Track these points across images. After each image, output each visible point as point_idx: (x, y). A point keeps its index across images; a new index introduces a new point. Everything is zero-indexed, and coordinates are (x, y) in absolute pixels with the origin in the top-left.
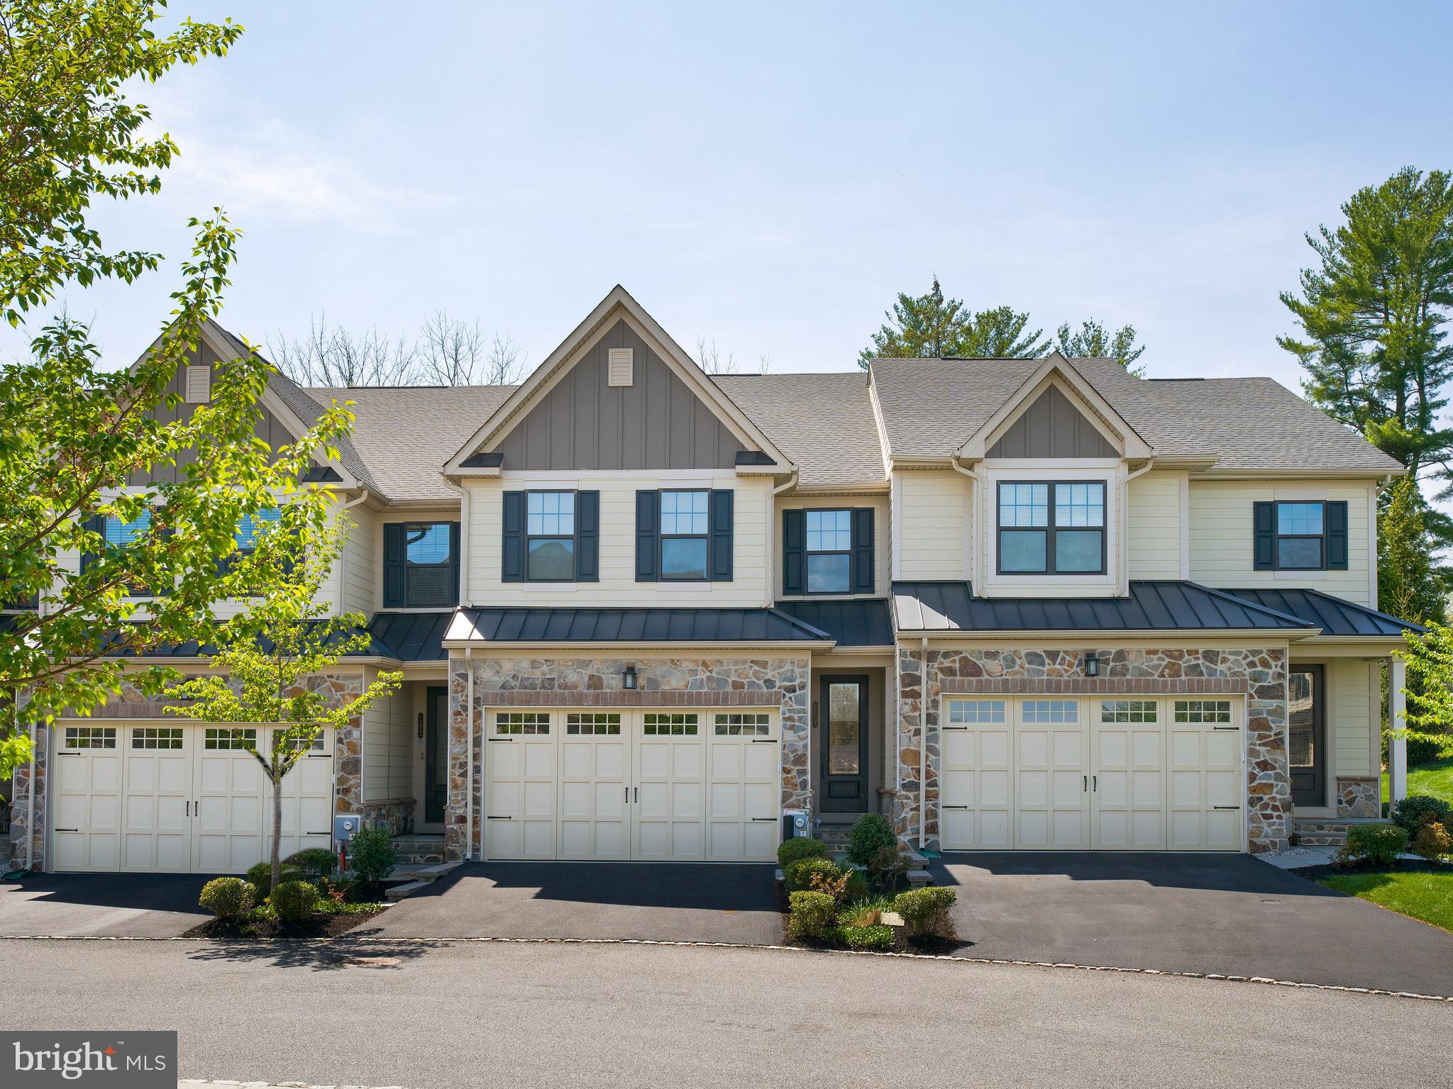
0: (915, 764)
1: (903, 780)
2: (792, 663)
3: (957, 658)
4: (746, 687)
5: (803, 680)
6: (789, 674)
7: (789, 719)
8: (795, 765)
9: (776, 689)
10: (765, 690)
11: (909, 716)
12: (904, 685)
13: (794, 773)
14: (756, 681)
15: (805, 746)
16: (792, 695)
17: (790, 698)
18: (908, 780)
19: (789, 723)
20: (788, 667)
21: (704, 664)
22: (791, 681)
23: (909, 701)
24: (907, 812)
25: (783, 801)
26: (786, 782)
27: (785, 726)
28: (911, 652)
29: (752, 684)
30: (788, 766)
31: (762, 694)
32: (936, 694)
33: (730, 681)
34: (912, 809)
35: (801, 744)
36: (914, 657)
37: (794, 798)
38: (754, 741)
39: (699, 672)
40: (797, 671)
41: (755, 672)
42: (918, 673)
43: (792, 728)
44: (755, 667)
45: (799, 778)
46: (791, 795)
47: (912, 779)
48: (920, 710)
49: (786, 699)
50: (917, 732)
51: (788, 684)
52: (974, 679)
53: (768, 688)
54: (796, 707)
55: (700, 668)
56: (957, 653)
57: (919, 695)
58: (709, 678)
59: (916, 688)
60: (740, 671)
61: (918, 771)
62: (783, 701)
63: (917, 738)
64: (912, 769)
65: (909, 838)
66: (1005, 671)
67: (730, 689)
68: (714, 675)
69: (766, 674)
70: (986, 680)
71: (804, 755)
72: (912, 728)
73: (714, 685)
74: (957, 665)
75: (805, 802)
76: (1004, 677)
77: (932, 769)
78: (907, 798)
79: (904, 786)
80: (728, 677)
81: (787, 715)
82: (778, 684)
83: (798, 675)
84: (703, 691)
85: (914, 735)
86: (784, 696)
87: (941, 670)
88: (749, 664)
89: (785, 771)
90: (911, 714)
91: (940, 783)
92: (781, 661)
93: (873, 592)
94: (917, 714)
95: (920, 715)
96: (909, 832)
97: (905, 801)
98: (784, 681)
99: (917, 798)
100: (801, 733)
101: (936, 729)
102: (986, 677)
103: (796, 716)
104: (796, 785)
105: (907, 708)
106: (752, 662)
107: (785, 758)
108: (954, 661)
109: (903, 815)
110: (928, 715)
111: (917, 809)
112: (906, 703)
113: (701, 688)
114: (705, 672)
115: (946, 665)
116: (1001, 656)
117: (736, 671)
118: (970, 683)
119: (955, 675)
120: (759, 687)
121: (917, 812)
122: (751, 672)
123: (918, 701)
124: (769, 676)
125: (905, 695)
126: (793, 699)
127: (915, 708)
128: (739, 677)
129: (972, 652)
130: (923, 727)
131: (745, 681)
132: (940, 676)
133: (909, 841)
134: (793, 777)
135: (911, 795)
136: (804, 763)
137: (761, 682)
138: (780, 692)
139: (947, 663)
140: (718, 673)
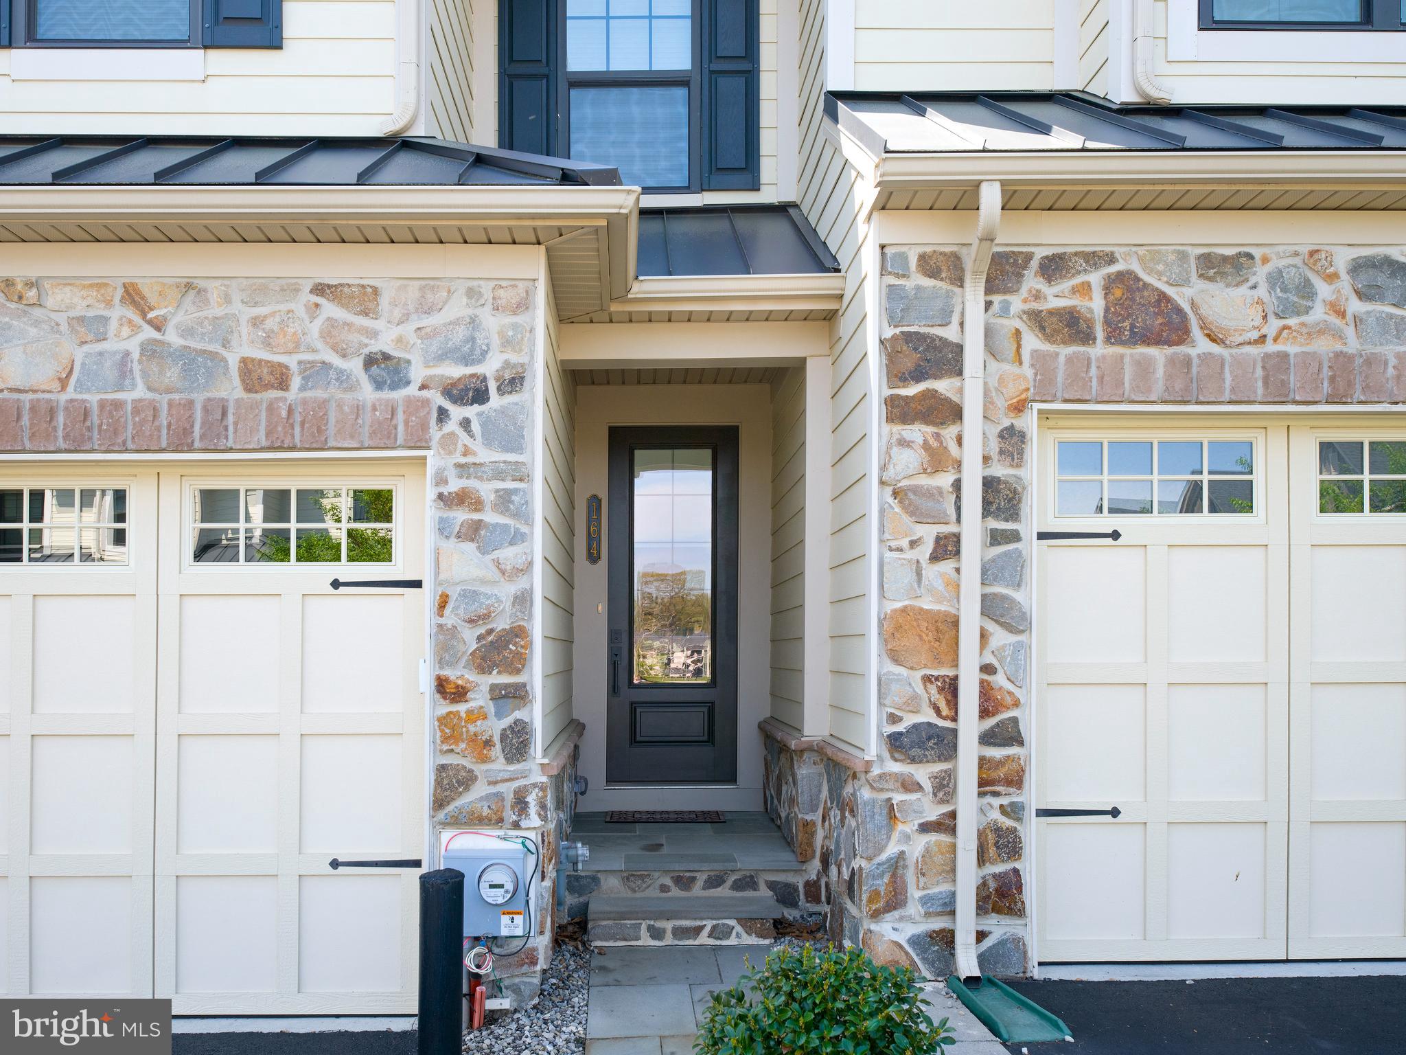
0: (938, 661)
1: (894, 719)
2: (471, 293)
3: (1096, 278)
4: (296, 382)
5: (514, 358)
6: (460, 334)
7: (461, 499)
8: (483, 669)
9: (412, 390)
10: (367, 392)
11: (916, 490)
12: (896, 375)
13: (479, 699)
14: (336, 361)
15: (523, 600)
16: (471, 411)
17: (466, 424)
18: (909, 720)
19: (461, 516)
20: (457, 308)
21: (133, 296)
22: (467, 360)
23: (917, 432)
24: (907, 838)
25: (439, 803)
26: (449, 730)
27: (443, 529)
28: (923, 258)
29: (316, 372)
30: (458, 674)
31: (358, 409)
32: (1019, 408)
33: (233, 361)
34: (925, 828)
35: (507, 590)
36: (933, 273)
37: (480, 790)
38: (336, 584)
39: (113, 325)
40: (492, 323)
41: (330, 331)
42: (950, 333)
43: (472, 532)
44: (330, 309)
45: (499, 715)
46: (468, 780)
47: (928, 716)
48: (958, 465)
49: (452, 426)
50: (947, 548)
51: (456, 371)
52: (1158, 355)
53: (379, 385)
54: (485, 455)
55: (119, 312)
56: (1095, 259)
57: (956, 413)
58: (151, 351)
59: (943, 386)
60: (271, 324)
61: (951, 688)
62: (435, 433)
63: (947, 566)
64: (927, 679)
65: (911, 930)
66: (1274, 324)
67: (231, 389)
68: (172, 337)
69: (374, 334)
70: (1205, 358)
71: (519, 633)
72: (928, 533)
73: (172, 374)
74: (1096, 305)
75: (521, 804)
76: (1270, 347)
77: (1000, 680)
78: (910, 786)
79: (896, 743)
80: (226, 344)
81: (454, 485)
82: (418, 373)
83: (496, 341)
84: (128, 396)
85: (934, 558)
86: (443, 414)
87: (1038, 320)
88: (307, 297)
89: (447, 690)
90: (924, 481)
91: (1030, 729)
92: (430, 285)
93: (755, 187)
94: (945, 480)
95: (957, 485)
96: (913, 908)
97: (898, 798)
98: (442, 357)
99: (945, 787)
100: (510, 555)
101: (1015, 537)
102: (1201, 345)
103: (487, 490)
104: (488, 743)
105: (908, 461)
106: (320, 289)
107: (445, 641)
108: (1085, 289)
109: (892, 850)
110: (989, 484)
111: (947, 824)
112: (904, 443)
113: (121, 389)
114: (135, 329)
115: (1054, 303)
116: (1261, 273)
117: (256, 322)
118: (1144, 368)
119: (1087, 338)
120: (344, 379)
121: (944, 838)
122: (315, 328)
123: (950, 432)
124: (384, 343)
125: (899, 411)
126: (475, 427)
127: (937, 459)
128: (267, 343)
129: (1153, 255)
130: (973, 528)
131: (292, 362)
132: (1032, 342)
133: (915, 941)
134: (473, 716)
135: (923, 773)
136: (518, 663)
137: (355, 366)
138: (426, 402)
139: (1057, 296)
140: (187, 332)
